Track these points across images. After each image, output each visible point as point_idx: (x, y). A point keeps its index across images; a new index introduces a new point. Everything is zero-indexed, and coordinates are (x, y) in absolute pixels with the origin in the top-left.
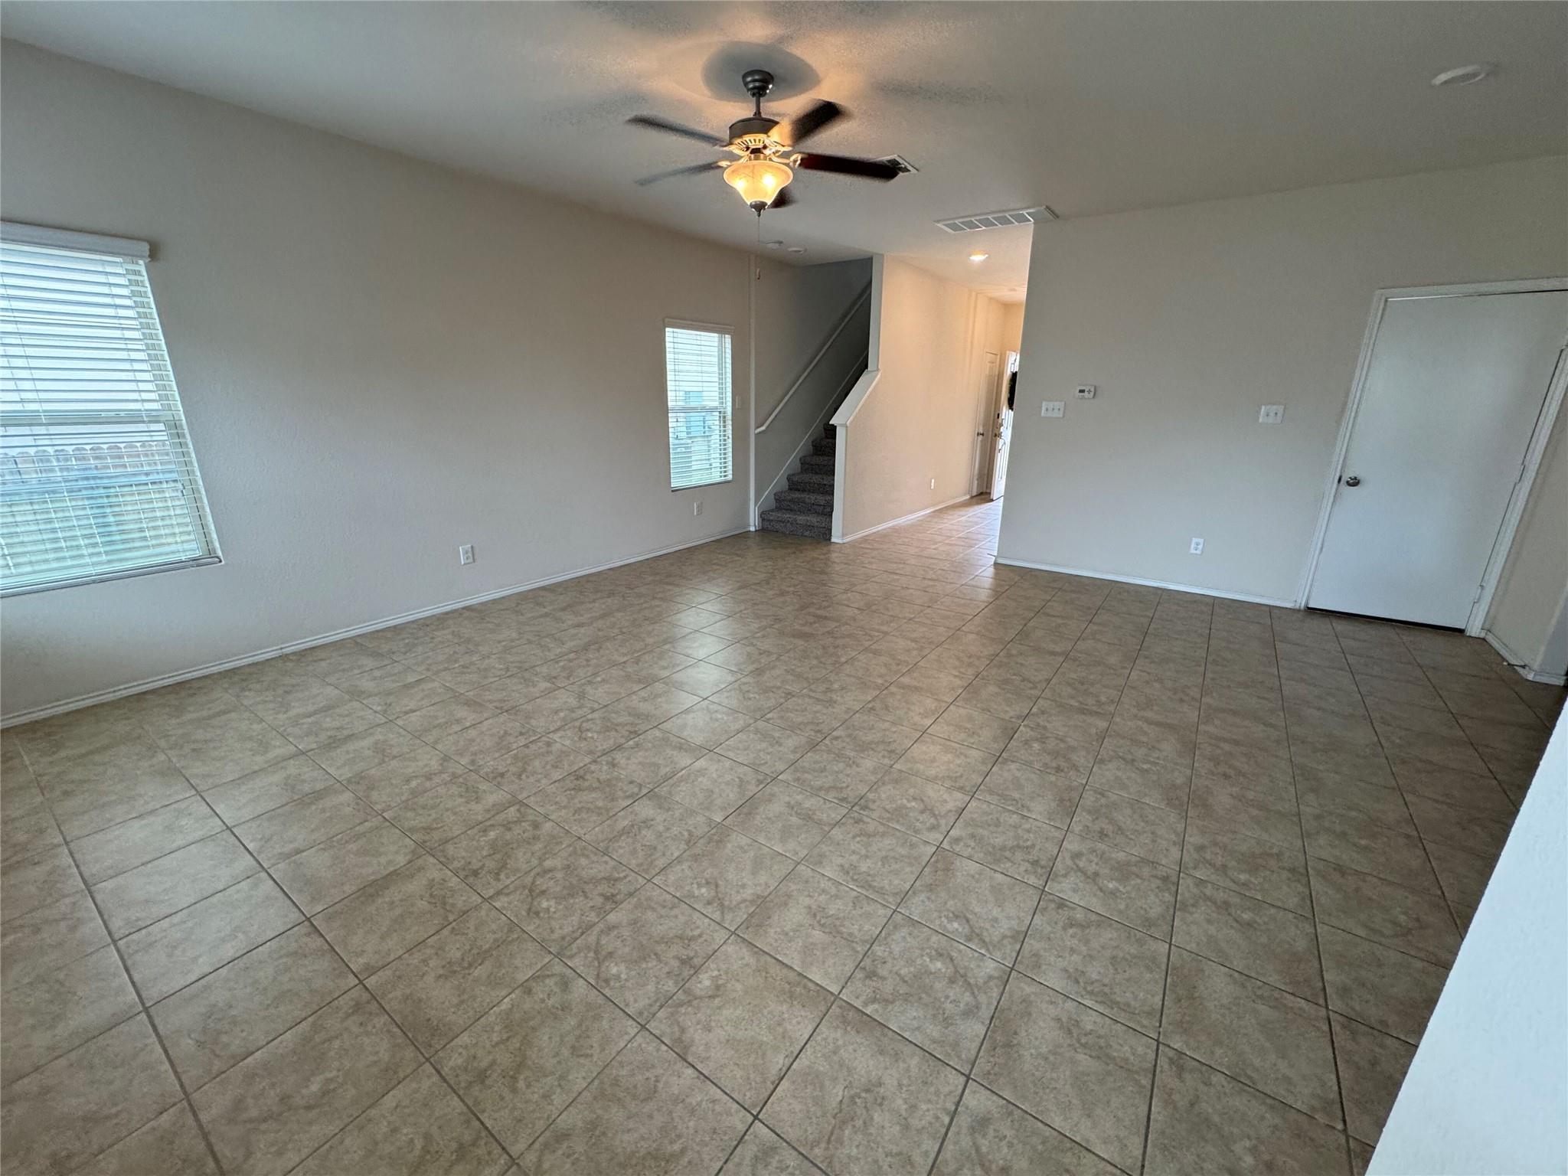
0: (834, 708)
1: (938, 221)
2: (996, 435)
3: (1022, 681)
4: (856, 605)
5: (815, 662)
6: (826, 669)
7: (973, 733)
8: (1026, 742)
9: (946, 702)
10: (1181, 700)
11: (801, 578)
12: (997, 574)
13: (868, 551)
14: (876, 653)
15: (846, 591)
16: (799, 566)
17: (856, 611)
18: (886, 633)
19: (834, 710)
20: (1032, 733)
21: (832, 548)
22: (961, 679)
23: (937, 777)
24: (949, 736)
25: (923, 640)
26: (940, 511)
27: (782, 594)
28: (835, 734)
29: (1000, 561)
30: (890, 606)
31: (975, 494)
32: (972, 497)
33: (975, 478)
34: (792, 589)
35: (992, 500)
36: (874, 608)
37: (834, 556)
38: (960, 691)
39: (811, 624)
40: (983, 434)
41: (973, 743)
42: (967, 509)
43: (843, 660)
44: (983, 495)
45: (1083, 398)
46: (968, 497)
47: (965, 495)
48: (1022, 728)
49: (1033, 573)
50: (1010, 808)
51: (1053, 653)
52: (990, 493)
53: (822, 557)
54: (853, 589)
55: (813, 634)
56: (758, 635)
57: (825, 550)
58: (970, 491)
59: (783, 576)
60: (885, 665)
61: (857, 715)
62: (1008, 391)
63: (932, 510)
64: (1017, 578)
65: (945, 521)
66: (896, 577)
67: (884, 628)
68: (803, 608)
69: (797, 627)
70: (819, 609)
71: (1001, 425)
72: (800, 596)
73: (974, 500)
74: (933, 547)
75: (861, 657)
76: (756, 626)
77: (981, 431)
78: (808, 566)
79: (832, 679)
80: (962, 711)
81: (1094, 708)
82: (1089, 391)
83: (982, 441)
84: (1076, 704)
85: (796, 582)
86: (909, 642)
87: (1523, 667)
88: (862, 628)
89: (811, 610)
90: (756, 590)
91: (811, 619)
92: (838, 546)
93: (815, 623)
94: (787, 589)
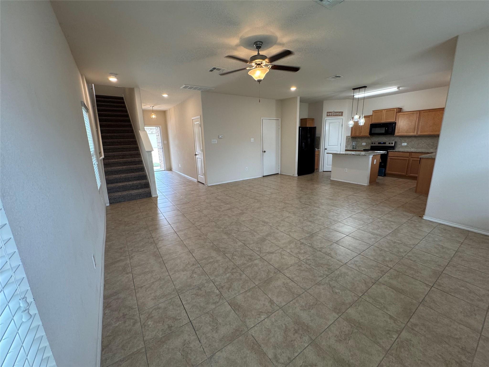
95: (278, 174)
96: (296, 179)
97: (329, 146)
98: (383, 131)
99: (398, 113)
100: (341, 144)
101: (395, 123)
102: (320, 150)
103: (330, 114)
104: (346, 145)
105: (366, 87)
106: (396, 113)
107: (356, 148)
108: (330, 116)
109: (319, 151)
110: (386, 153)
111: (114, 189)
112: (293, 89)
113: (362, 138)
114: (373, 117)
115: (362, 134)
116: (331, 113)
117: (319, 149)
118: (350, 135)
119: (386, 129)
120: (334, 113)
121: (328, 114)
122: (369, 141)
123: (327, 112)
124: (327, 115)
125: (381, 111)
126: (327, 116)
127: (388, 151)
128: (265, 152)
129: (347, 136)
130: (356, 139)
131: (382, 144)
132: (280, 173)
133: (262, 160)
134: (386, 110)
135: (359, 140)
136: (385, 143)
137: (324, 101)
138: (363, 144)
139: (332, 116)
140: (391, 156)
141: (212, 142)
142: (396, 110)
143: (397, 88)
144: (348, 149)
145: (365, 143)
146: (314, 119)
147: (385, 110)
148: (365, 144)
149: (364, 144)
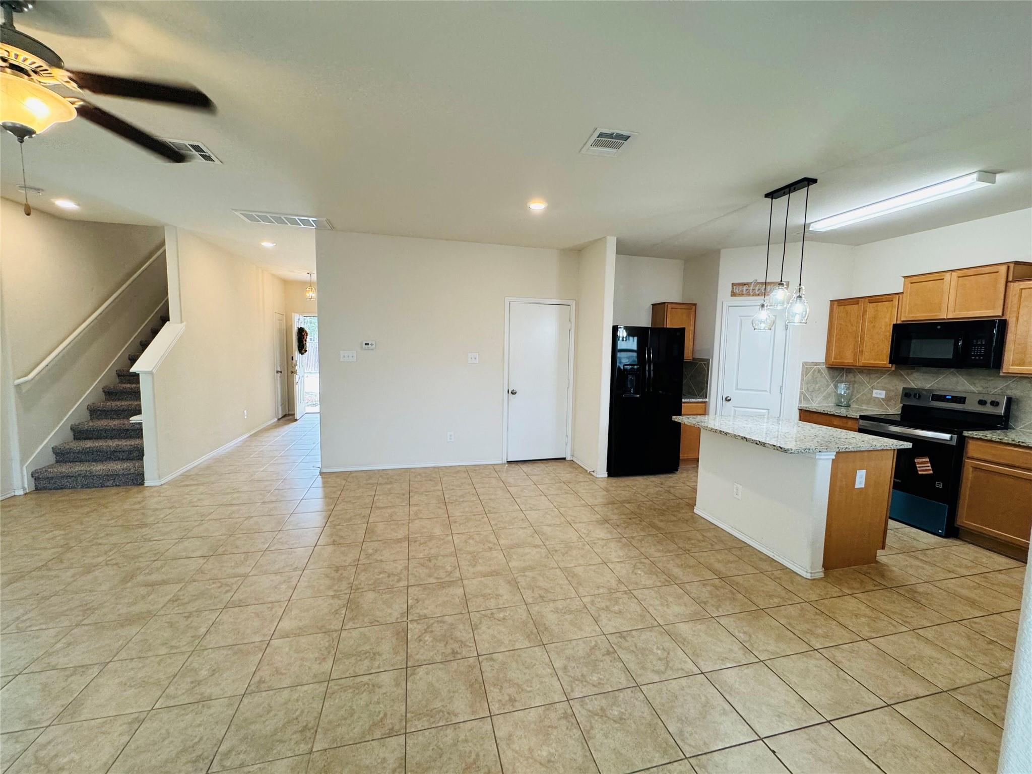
0: (209, 708)
1: (236, 210)
2: (292, 372)
3: (389, 577)
4: (198, 554)
5: (163, 651)
6: (182, 653)
7: (374, 654)
8: (419, 639)
9: (336, 631)
10: (490, 549)
11: (113, 539)
12: (325, 483)
13: (193, 488)
14: (241, 604)
15: (181, 539)
16: (107, 526)
17: (201, 561)
18: (246, 576)
19: (212, 711)
20: (419, 626)
21: (147, 493)
22: (339, 598)
23: (363, 733)
24: (354, 672)
25: (287, 569)
26: (256, 434)
27: (89, 569)
28: (223, 748)
29: (324, 470)
30: (238, 543)
31: (280, 417)
32: (279, 419)
33: (280, 404)
34: (101, 559)
35: (297, 420)
36: (221, 550)
37: (152, 503)
38: (344, 612)
39: (143, 597)
40: (281, 372)
41: (379, 667)
42: (278, 430)
43: (203, 630)
44: (288, 415)
45: (369, 349)
46: (276, 420)
47: (273, 418)
48: (410, 626)
49: (354, 475)
50: (441, 724)
51: (399, 541)
52: (294, 414)
53: (137, 506)
54: (189, 535)
55: (149, 612)
56: (59, 646)
57: (139, 497)
58: (277, 413)
59: (84, 544)
60: (257, 615)
61: (245, 701)
62: (297, 341)
63: (249, 435)
64: (344, 482)
65: (263, 444)
66: (234, 508)
67: (242, 570)
68: (127, 578)
69: (124, 610)
70: (149, 574)
71: (296, 365)
72: (117, 564)
73: (281, 421)
74: (262, 469)
75: (224, 617)
76: (52, 632)
77: (279, 370)
78: (120, 522)
79: (195, 665)
80: (355, 634)
81: (447, 579)
82: (372, 345)
83: (280, 377)
84: (434, 581)
85: (106, 548)
86: (273, 577)
87: (594, 472)
88: (214, 579)
89: (140, 578)
90: (42, 577)
91: (143, 591)
92: (155, 489)
93: (149, 594)
94: (95, 561)
95: (564, 459)
96: (604, 484)
97: (737, 389)
98: (945, 349)
99: (1016, 284)
100: (781, 387)
101: (1003, 325)
102: (707, 400)
103: (739, 289)
104: (801, 393)
105: (814, 181)
106: (1007, 282)
107: (848, 406)
108: (741, 295)
109: (705, 402)
110: (954, 443)
111: (72, 454)
112: (537, 206)
113: (871, 371)
114: (906, 299)
115: (866, 359)
116: (745, 288)
117: (706, 398)
118: (822, 359)
119: (956, 344)
120: (756, 286)
121: (736, 290)
122: (898, 386)
123: (733, 285)
124: (732, 291)
125: (938, 276)
126: (733, 294)
127: (966, 433)
128: (513, 393)
129: (805, 364)
130: (851, 376)
131: (948, 401)
132: (568, 458)
133: (505, 414)
134: (960, 273)
135: (860, 377)
136: (962, 400)
137: (723, 251)
138: (874, 395)
139: (748, 294)
140: (979, 456)
141: (342, 356)
142: (1003, 269)
143: (975, 176)
144: (815, 405)
145: (884, 392)
146: (695, 305)
147: (955, 274)
148: (883, 396)
149: (879, 394)
